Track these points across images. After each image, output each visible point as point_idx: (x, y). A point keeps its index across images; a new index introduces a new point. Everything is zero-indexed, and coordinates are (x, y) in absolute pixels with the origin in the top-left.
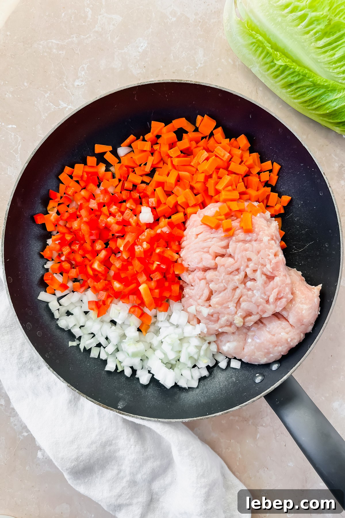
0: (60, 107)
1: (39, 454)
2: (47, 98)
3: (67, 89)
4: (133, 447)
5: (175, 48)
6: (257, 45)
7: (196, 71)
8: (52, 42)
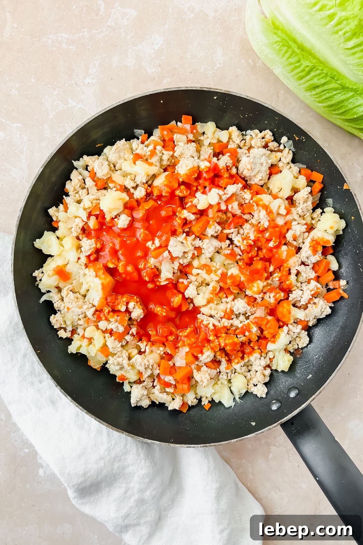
0: (69, 105)
1: (41, 472)
2: (55, 96)
3: (77, 86)
4: (143, 461)
5: (192, 46)
6: (281, 44)
7: (214, 71)
8: (62, 37)
